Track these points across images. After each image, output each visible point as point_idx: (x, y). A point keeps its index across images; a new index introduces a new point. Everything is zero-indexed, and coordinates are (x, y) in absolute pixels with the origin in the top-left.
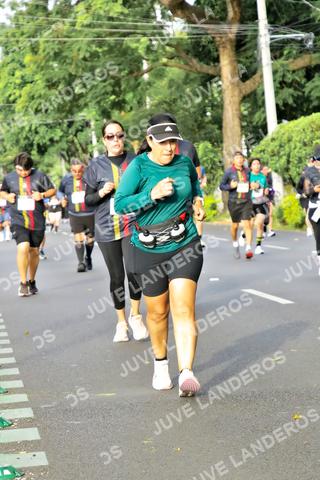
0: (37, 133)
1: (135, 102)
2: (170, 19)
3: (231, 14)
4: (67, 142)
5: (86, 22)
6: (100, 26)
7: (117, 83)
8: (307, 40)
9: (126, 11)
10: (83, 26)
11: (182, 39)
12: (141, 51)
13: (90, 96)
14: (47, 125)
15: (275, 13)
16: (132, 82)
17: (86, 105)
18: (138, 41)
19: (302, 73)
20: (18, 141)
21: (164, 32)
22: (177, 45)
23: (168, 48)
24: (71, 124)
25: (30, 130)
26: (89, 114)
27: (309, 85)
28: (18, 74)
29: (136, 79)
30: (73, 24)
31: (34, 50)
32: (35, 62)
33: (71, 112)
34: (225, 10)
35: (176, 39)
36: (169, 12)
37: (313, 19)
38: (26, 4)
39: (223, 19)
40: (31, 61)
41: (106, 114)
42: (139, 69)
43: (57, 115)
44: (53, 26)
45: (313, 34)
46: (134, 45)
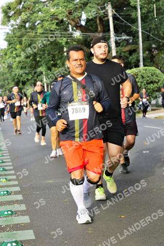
0: (22, 76)
1: (61, 64)
2: (75, 31)
3: (99, 29)
4: (34, 80)
5: (41, 32)
6: (47, 33)
7: (54, 56)
8: (130, 39)
9: (57, 28)
10: (40, 33)
11: (80, 39)
12: (64, 44)
13: (43, 61)
14: (26, 73)
15: (117, 28)
16: (60, 56)
17: (41, 65)
18: (62, 40)
19: (128, 53)
20: (14, 80)
21: (73, 36)
22: (78, 41)
23: (74, 43)
24: (35, 73)
25: (19, 75)
26: (42, 69)
27: (131, 58)
28: (14, 53)
29: (62, 55)
30: (36, 33)
31: (21, 43)
32: (21, 48)
33: (35, 68)
34: (97, 27)
35: (77, 39)
36: (75, 28)
37: (132, 31)
38: (17, 25)
39: (96, 31)
40: (19, 48)
41: (49, 69)
42: (63, 51)
43: (30, 69)
44: (28, 34)
45: (132, 37)
46: (61, 41)
